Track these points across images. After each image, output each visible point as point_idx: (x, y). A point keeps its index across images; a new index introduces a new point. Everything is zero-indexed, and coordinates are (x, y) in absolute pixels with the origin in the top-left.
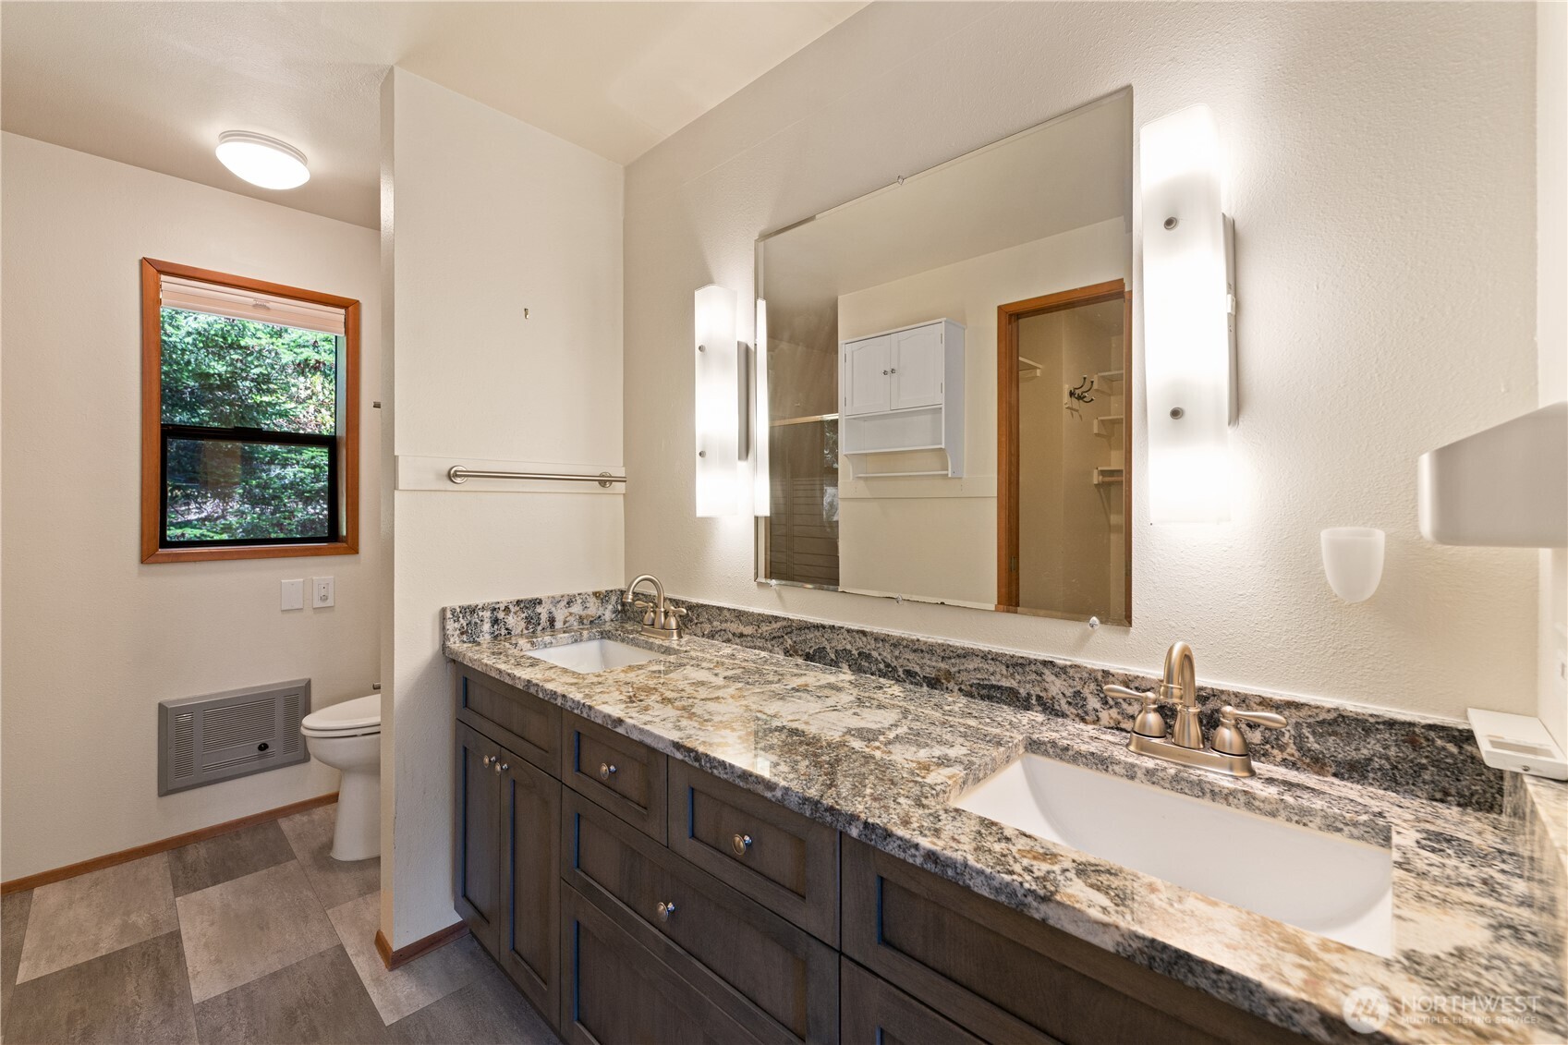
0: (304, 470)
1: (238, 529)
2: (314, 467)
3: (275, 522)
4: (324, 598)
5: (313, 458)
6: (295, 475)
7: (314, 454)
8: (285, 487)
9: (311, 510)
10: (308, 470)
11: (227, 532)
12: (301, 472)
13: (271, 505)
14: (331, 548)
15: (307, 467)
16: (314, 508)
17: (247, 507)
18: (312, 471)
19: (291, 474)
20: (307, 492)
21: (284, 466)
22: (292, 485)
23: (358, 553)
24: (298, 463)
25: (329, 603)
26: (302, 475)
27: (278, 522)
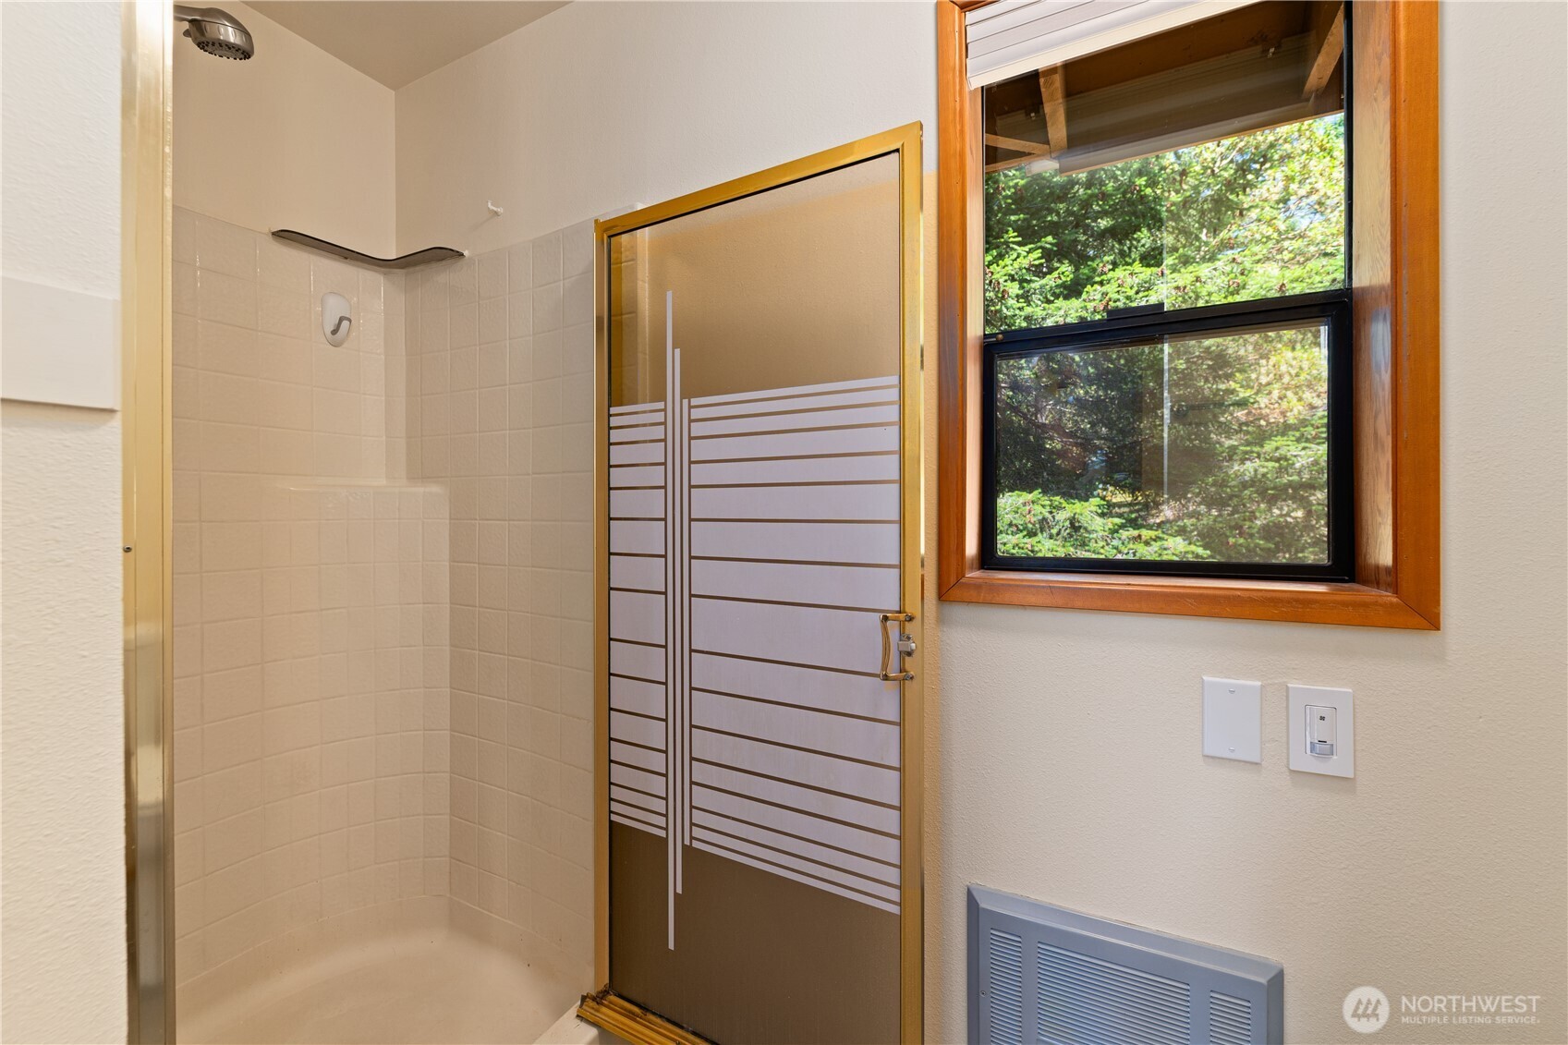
0: (1266, 464)
1: (1192, 531)
2: (1278, 460)
3: (1233, 523)
4: (1323, 748)
5: (1277, 448)
6: (1256, 471)
7: (1279, 444)
8: (1244, 485)
9: (1276, 512)
10: (1271, 464)
11: (1181, 535)
12: (1263, 467)
13: (1229, 506)
14: (1345, 604)
15: (1271, 460)
16: (1281, 509)
17: (1203, 508)
18: (1277, 465)
19: (1252, 470)
20: (1272, 489)
21: (1243, 461)
22: (1253, 482)
23: (1437, 628)
24: (1259, 457)
25: (1339, 765)
26: (1265, 470)
27: (1237, 524)
